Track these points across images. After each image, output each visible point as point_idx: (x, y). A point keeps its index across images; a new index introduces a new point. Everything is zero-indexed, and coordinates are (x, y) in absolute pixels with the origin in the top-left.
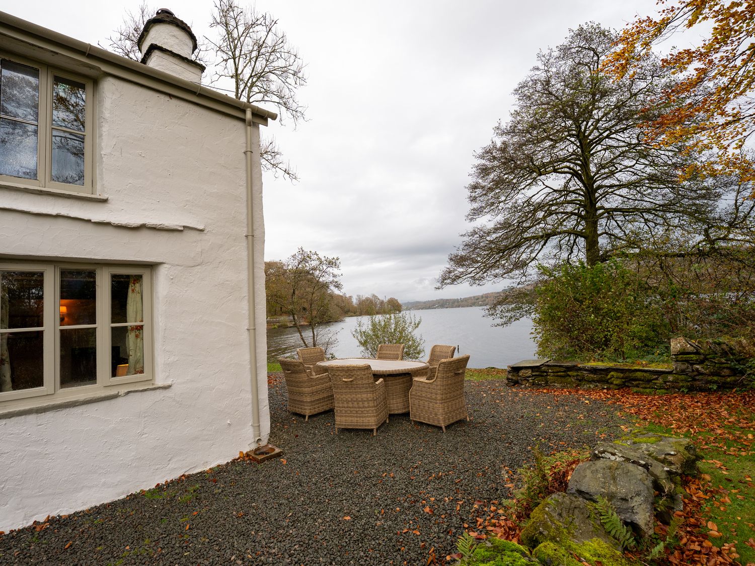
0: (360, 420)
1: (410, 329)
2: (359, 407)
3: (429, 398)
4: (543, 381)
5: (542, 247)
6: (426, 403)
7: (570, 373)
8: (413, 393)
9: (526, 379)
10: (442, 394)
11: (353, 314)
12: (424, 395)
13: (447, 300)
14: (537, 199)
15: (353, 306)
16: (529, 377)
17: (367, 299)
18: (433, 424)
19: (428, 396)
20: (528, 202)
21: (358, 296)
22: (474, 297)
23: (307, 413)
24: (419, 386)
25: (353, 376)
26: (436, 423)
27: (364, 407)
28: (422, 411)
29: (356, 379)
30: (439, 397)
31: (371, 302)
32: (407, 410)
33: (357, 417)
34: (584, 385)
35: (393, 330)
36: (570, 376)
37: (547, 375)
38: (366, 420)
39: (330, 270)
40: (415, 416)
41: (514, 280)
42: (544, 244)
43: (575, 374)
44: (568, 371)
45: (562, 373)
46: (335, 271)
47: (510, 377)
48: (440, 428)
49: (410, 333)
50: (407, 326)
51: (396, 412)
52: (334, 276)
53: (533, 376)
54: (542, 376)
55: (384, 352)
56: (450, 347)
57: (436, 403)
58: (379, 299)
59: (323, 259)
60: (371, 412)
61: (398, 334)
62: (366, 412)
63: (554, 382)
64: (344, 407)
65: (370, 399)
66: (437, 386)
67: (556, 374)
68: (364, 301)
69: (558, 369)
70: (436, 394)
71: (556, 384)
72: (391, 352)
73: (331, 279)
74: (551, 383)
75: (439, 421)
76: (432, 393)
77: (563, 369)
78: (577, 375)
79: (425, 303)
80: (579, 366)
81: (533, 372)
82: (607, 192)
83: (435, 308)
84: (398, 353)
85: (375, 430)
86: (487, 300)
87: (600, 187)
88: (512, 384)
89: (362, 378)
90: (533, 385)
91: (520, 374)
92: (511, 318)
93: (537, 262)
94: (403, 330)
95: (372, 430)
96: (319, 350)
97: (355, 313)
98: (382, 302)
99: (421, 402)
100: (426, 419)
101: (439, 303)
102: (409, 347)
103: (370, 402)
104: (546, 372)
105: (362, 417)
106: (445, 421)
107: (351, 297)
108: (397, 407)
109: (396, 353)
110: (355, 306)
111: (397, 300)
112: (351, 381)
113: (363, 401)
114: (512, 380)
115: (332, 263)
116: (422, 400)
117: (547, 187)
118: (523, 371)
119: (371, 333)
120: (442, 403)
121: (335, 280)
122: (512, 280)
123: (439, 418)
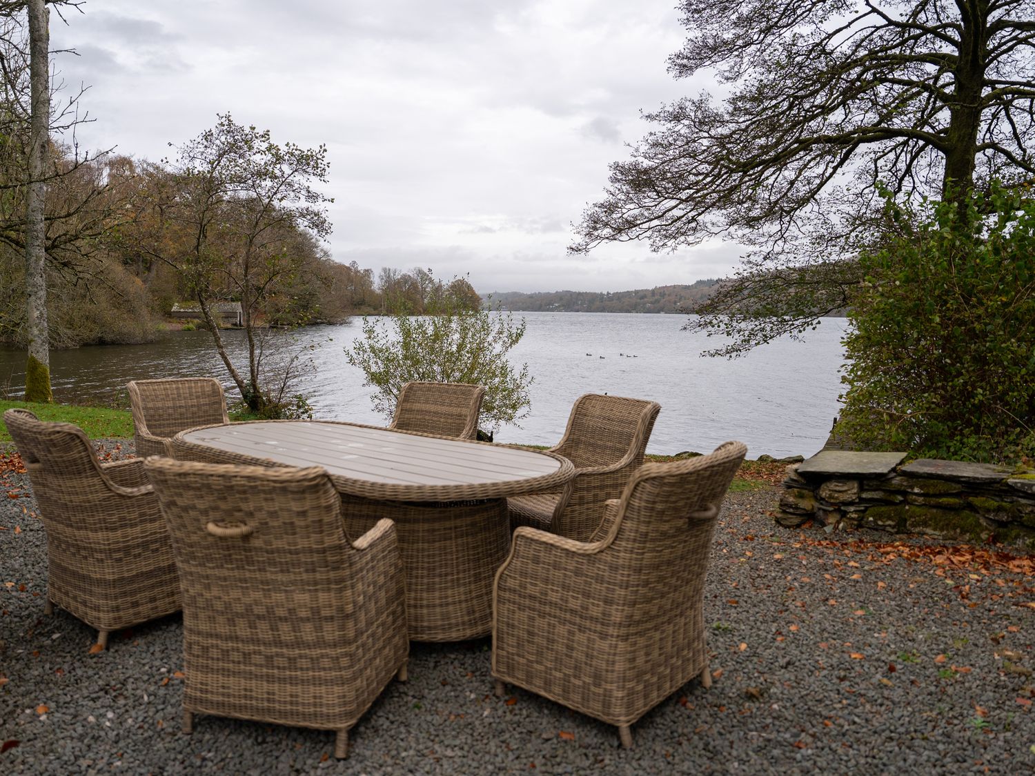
0: (283, 692)
1: (498, 348)
2: (278, 643)
3: (572, 611)
4: (889, 518)
5: (835, 169)
6: (562, 630)
7: (977, 501)
8: (511, 583)
9: (840, 509)
10: (634, 604)
11: (371, 310)
12: (554, 597)
13: (579, 294)
14: (841, 45)
15: (372, 292)
16: (851, 503)
17: (405, 279)
18: (583, 710)
19: (573, 604)
20: (820, 49)
21: (385, 270)
22: (637, 292)
23: (104, 621)
24: (536, 560)
25: (251, 514)
26: (594, 709)
27: (299, 644)
28: (539, 654)
29: (264, 527)
30: (617, 615)
31: (414, 285)
32: (480, 628)
33: (270, 679)
34: (1017, 537)
35: (454, 348)
36: (972, 508)
37: (905, 502)
38: (306, 694)
39: (299, 179)
40: (511, 668)
41: (756, 248)
42: (841, 164)
43: (993, 503)
44: (969, 494)
45: (952, 500)
46: (315, 184)
47: (791, 499)
48: (611, 730)
49: (499, 356)
50: (490, 338)
51: (440, 637)
52: (312, 196)
53: (862, 500)
54: (892, 503)
55: (417, 406)
56: (641, 404)
57: (604, 636)
58: (431, 281)
59: (283, 149)
60: (326, 663)
61: (466, 357)
62: (304, 663)
63: (925, 524)
64: (217, 636)
65: (325, 613)
66: (613, 568)
67: (933, 501)
68: (398, 283)
69: (942, 487)
70: (608, 602)
71: (929, 531)
72: (440, 409)
73: (303, 204)
74: (913, 525)
75: (607, 705)
76: (587, 595)
77: (956, 488)
78: (999, 509)
79: (531, 297)
80: (1011, 481)
81: (862, 489)
82: (1015, 38)
83: (552, 310)
84: (464, 411)
85: (343, 736)
86: (662, 301)
87: (1000, 24)
88: (796, 520)
89: (290, 528)
90: (860, 526)
91: (824, 493)
92: (752, 333)
93: (816, 208)
94: (480, 349)
95: (330, 735)
96: (208, 389)
97: (375, 309)
98: (438, 289)
99: (540, 623)
100: (557, 690)
101: (561, 299)
102: (494, 390)
103: (327, 627)
104: (904, 493)
105: (293, 681)
106: (630, 705)
107: (368, 272)
108: (446, 616)
109: (455, 410)
110: (378, 292)
111: (469, 287)
112: (246, 537)
113: (292, 617)
114: (797, 508)
115: (307, 162)
116: (543, 615)
117: (874, 10)
118: (833, 485)
119: (399, 351)
120: (625, 638)
121: (315, 207)
122: (751, 248)
123: (607, 694)
